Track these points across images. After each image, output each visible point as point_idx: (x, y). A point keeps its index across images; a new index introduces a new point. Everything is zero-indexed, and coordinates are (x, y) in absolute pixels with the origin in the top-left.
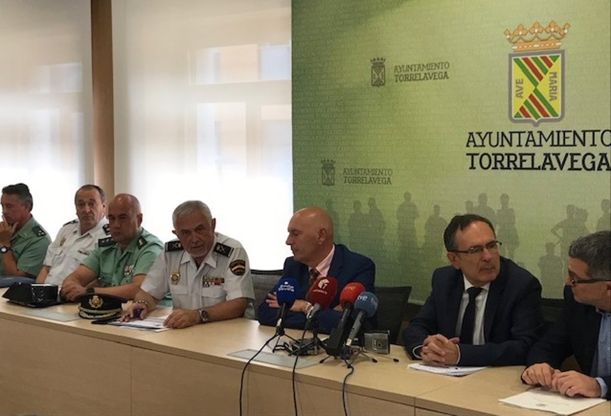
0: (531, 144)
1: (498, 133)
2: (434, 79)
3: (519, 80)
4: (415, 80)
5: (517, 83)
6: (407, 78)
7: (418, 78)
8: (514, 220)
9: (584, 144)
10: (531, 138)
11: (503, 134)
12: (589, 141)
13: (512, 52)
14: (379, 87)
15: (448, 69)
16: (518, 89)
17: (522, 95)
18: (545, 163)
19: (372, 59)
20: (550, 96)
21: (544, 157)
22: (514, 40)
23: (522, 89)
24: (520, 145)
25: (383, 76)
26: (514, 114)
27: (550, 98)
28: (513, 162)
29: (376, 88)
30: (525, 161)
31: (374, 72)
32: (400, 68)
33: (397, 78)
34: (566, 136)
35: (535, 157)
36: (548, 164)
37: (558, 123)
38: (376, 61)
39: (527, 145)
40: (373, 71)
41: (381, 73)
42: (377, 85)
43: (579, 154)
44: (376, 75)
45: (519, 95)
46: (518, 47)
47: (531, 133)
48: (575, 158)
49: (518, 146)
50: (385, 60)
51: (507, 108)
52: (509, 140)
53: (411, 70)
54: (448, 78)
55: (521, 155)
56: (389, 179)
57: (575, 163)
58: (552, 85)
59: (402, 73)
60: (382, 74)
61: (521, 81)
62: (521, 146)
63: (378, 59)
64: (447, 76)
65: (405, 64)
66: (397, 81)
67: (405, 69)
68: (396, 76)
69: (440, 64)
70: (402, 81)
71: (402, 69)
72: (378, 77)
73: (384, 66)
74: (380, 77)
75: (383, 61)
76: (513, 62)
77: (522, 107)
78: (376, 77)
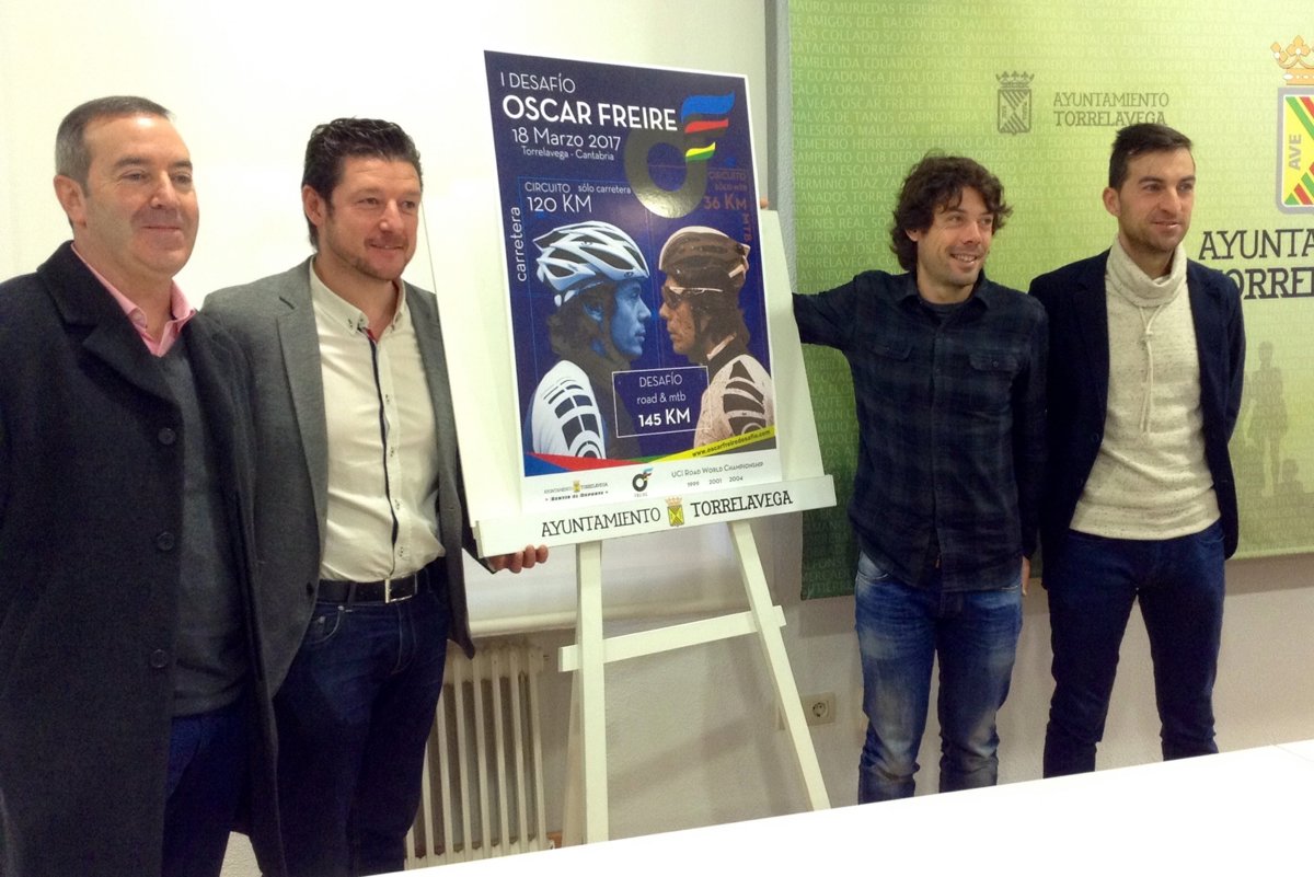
0: (1311, 251)
1: (1257, 232)
3: (1294, 136)
4: (1099, 124)
5: (1291, 142)
6: (1080, 120)
7: (1104, 121)
8: (1282, 386)
10: (1311, 241)
11: (1265, 234)
13: (1283, 84)
14: (1014, 134)
15: (1165, 107)
16: (1294, 152)
17: (1300, 164)
19: (1000, 75)
22: (1288, 63)
23: (1298, 152)
24: (1293, 254)
25: (1028, 112)
26: (1284, 199)
28: (1282, 284)
29: (1009, 136)
30: (1301, 281)
31: (1003, 102)
32: (1068, 100)
33: (1059, 118)
38: (1010, 79)
39: (1304, 254)
40: (1002, 99)
41: (1021, 105)
42: (1009, 131)
44: (1009, 108)
45: (1294, 165)
46: (1295, 77)
47: (1311, 231)
49: (1289, 256)
50: (1031, 78)
51: (1274, 187)
52: (1276, 245)
53: (1091, 104)
55: (1295, 270)
59: (1072, 108)
60: (1024, 109)
61: (1297, 138)
62: (1296, 256)
63: (1015, 74)
65: (1078, 91)
66: (1059, 124)
67: (1077, 100)
68: (1059, 113)
69: (1151, 97)
70: (1070, 125)
71: (1071, 100)
72: (1015, 114)
73: (1030, 91)
74: (1018, 114)
75: (1028, 79)
76: (1285, 103)
77: (1299, 185)
78: (1010, 112)
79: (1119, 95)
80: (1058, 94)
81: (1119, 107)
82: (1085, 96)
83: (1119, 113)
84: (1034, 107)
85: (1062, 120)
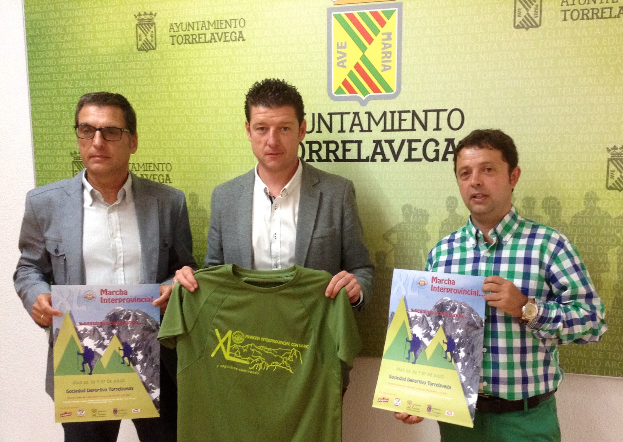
0: (357, 128)
1: (313, 114)
2: (225, 41)
3: (342, 43)
4: (199, 42)
5: (338, 47)
6: (187, 40)
7: (202, 40)
9: (425, 128)
10: (357, 122)
11: (320, 116)
12: (432, 123)
13: (331, 5)
14: (147, 51)
15: (244, 28)
16: (340, 55)
17: (345, 64)
18: (375, 153)
19: (137, 14)
20: (382, 65)
21: (375, 144)
23: (345, 55)
24: (342, 131)
25: (154, 36)
27: (383, 68)
29: (143, 54)
30: (349, 150)
31: (140, 32)
32: (178, 27)
33: (173, 40)
34: (403, 118)
35: (362, 144)
36: (379, 154)
37: (392, 100)
38: (143, 17)
39: (351, 131)
40: (139, 30)
41: (150, 33)
42: (144, 50)
43: (419, 141)
44: (143, 35)
45: (342, 64)
47: (356, 114)
48: (414, 145)
49: (339, 132)
50: (155, 15)
51: (326, 81)
53: (193, 29)
54: (244, 40)
55: (344, 142)
56: (167, 176)
57: (413, 152)
58: (384, 51)
59: (181, 33)
60: (152, 35)
61: (343, 45)
62: (344, 132)
63: (145, 14)
64: (242, 37)
65: (184, 21)
66: (173, 44)
67: (184, 27)
68: (173, 36)
69: (233, 21)
70: (181, 44)
71: (180, 27)
72: (146, 39)
73: (154, 23)
74: (148, 39)
75: (153, 16)
76: (333, 20)
77: (345, 79)
78: (144, 38)
79: (212, 22)
80: (171, 24)
81: (212, 30)
82: (189, 24)
83: (212, 34)
84: (157, 34)
85: (175, 41)
